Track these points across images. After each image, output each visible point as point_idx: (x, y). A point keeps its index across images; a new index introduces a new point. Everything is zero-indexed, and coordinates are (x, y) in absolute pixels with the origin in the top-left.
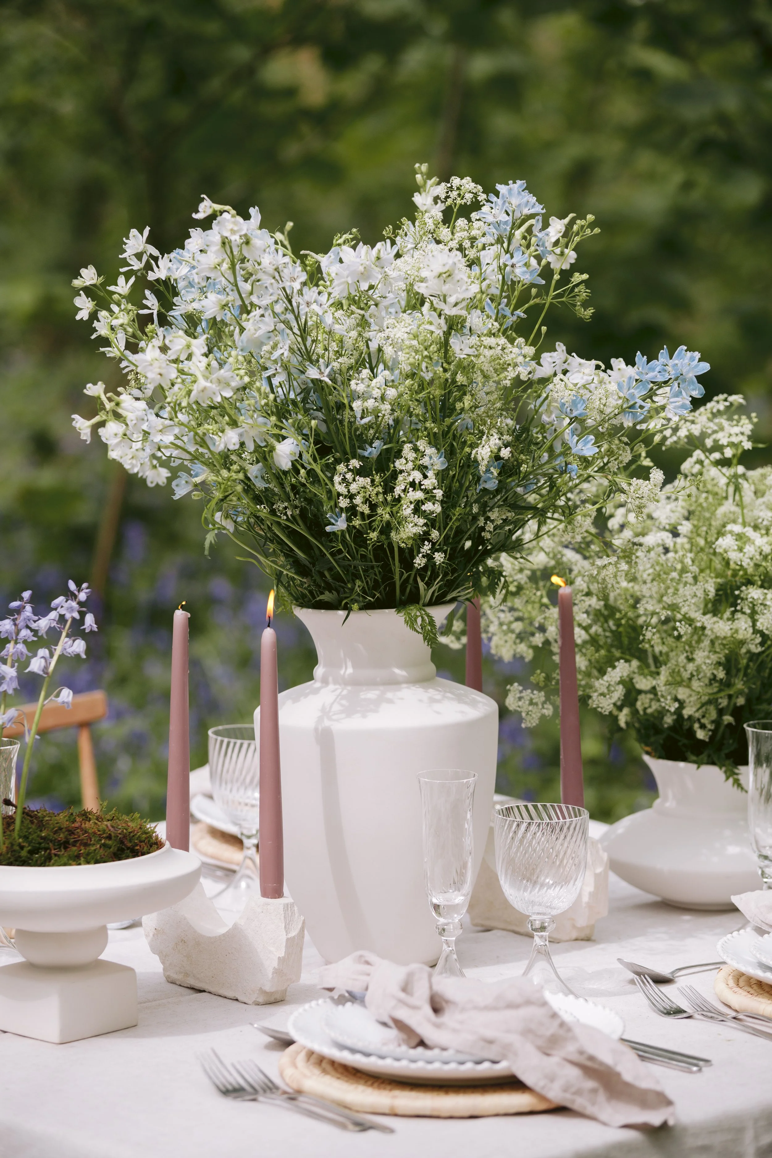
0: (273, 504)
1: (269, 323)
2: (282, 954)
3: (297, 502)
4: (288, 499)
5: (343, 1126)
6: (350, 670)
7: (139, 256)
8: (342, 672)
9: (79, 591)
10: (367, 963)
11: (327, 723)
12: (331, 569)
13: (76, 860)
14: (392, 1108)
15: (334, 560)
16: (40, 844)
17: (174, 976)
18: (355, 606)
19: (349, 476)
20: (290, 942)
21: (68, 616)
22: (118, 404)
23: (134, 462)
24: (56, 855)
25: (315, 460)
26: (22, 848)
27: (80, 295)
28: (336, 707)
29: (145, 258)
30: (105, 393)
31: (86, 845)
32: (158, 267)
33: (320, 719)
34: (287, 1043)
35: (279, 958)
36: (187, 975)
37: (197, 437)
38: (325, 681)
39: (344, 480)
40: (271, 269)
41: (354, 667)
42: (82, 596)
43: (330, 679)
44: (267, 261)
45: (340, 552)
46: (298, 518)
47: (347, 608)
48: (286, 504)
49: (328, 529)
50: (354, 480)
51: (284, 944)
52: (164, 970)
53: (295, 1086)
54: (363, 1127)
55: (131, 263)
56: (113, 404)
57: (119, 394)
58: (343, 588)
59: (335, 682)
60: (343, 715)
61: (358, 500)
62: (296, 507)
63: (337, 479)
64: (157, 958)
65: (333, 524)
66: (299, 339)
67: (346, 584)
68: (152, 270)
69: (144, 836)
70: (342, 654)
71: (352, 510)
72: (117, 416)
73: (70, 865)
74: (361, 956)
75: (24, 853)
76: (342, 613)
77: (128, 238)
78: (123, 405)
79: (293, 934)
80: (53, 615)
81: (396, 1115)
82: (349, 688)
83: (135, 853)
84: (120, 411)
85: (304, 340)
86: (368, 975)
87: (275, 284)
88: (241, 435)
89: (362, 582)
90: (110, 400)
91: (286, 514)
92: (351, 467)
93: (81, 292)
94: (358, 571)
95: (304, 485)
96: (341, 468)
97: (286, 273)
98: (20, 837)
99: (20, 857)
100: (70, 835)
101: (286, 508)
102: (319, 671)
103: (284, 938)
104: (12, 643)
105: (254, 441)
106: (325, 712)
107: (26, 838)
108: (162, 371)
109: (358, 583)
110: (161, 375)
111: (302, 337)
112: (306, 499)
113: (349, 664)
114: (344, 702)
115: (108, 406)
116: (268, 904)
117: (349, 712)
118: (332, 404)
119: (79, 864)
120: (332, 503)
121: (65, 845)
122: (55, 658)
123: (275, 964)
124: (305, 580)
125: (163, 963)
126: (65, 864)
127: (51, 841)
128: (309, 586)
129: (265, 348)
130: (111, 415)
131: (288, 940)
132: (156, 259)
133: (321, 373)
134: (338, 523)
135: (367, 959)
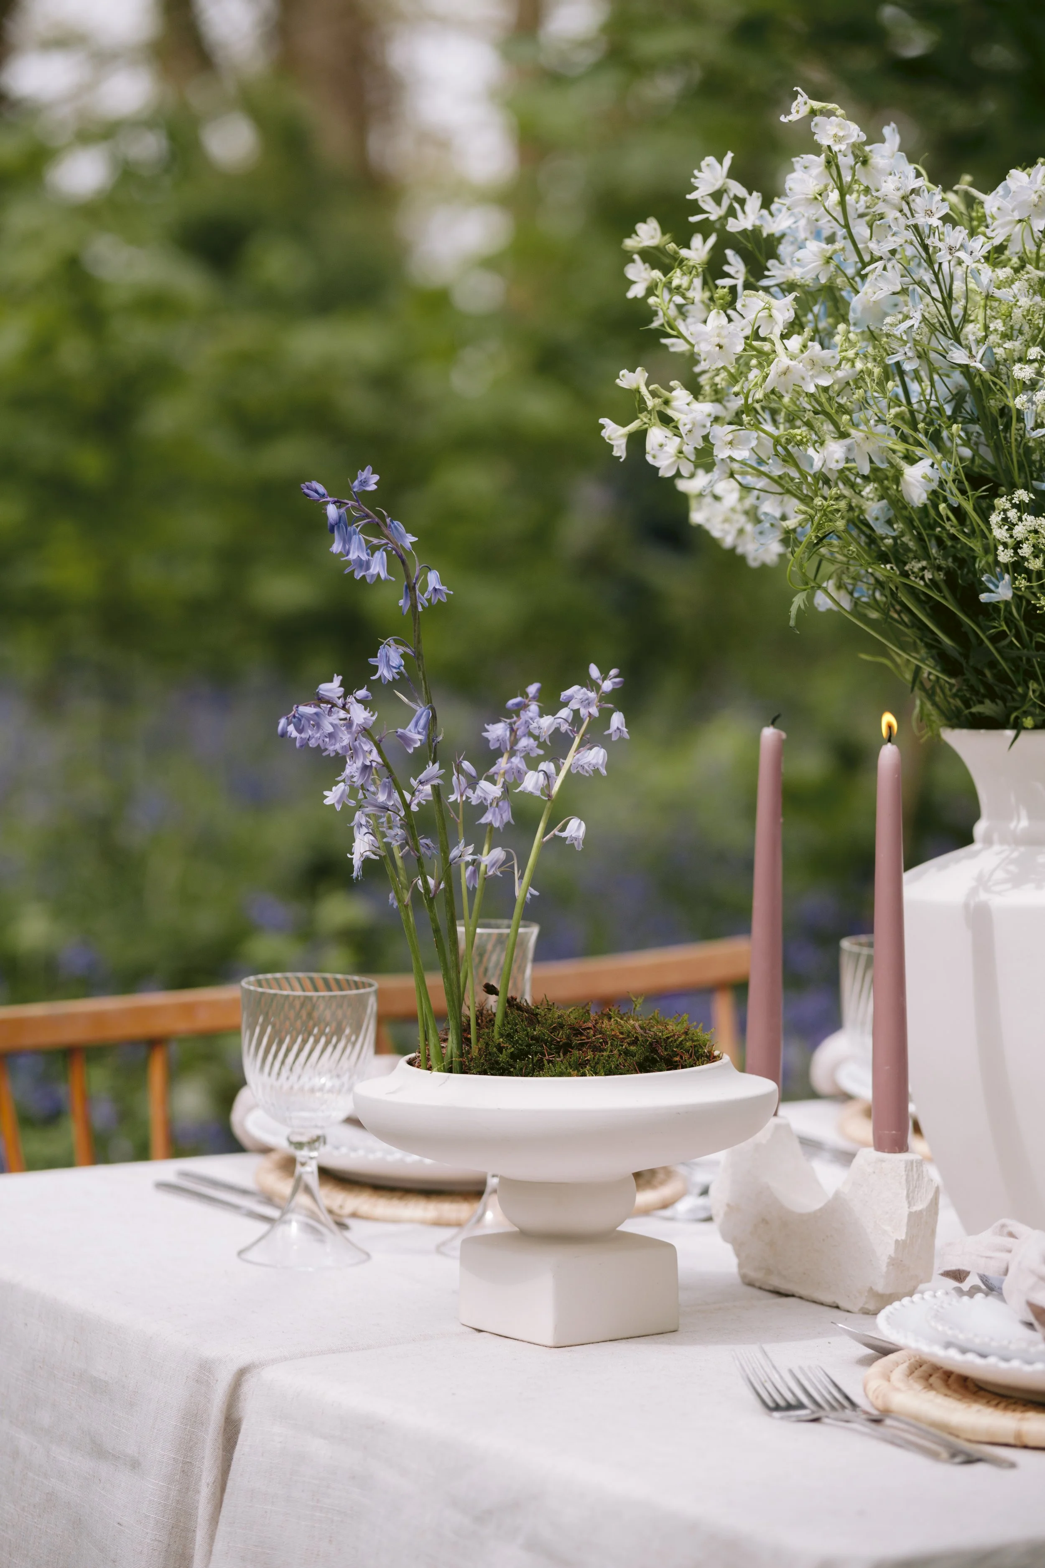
0: (905, 564)
1: (893, 280)
2: (902, 1236)
3: (943, 563)
4: (927, 556)
5: (934, 1455)
6: (1024, 823)
7: (717, 196)
8: (1012, 825)
9: (604, 679)
10: (1011, 1235)
11: (983, 896)
12: (993, 664)
13: (580, 1068)
14: (1018, 1435)
15: (996, 649)
16: (529, 1045)
17: (753, 1274)
18: (1028, 722)
19: (1013, 514)
20: (914, 1219)
21: (583, 712)
22: (667, 402)
23: (727, 526)
24: (549, 1061)
25: (963, 492)
26: (500, 1049)
27: (633, 261)
28: (1000, 875)
29: (726, 202)
30: (647, 385)
31: (596, 1049)
32: (744, 212)
33: (974, 891)
34: (884, 1351)
35: (897, 1241)
36: (769, 1272)
37: (779, 448)
38: (988, 841)
39: (1005, 520)
40: (896, 197)
41: (1030, 817)
42: (607, 686)
43: (996, 837)
44: (889, 187)
45: (1002, 635)
46: (943, 586)
47: (1018, 726)
48: (924, 563)
49: (984, 597)
50: (1020, 519)
51: (905, 1220)
52: (740, 1266)
53: (880, 1403)
54: (971, 1460)
55: (705, 207)
56: (658, 401)
57: (671, 389)
58: (1010, 693)
59: (1003, 842)
60: (1009, 886)
61: (1026, 550)
62: (939, 568)
63: (995, 518)
64: (728, 1248)
65: (991, 591)
66: (940, 306)
67: (1015, 687)
68: (736, 217)
69: (689, 1044)
70: (1013, 799)
71: (1017, 567)
72: (666, 420)
73: (569, 1075)
74: (1003, 1226)
75: (503, 1057)
76: (1010, 733)
77: (700, 170)
78: (674, 404)
79: (920, 1206)
80: (564, 713)
81: (1026, 1447)
82: (1022, 849)
83: (671, 1065)
84: (670, 412)
85: (947, 308)
86: (1010, 1251)
87: (902, 221)
88: (849, 449)
89: (1040, 684)
90: (654, 394)
91: (923, 578)
92: (1016, 501)
93: (636, 257)
94: (1033, 666)
95: (953, 538)
96: (1001, 502)
97: (918, 203)
98: (501, 1035)
99: (497, 1063)
100: (576, 1035)
101: (923, 569)
102: (980, 829)
103: (904, 1211)
104: (506, 756)
105: (871, 461)
106: (982, 882)
107: (509, 1036)
108: (723, 342)
109: (1033, 685)
110: (720, 347)
111: (944, 303)
112: (955, 559)
113: (1023, 813)
114: (1012, 868)
115: (650, 403)
116: (883, 1161)
117: (1017, 881)
118: (995, 412)
119: (584, 1075)
120: (991, 559)
121: (566, 1048)
122: (563, 773)
123: (891, 1250)
124: (953, 681)
125: (738, 1255)
126: (561, 1074)
127: (546, 1042)
128: (959, 690)
129: (888, 320)
130: (655, 419)
131: (911, 1215)
132: (742, 202)
133: (972, 356)
134: (1000, 590)
135: (1010, 1229)
